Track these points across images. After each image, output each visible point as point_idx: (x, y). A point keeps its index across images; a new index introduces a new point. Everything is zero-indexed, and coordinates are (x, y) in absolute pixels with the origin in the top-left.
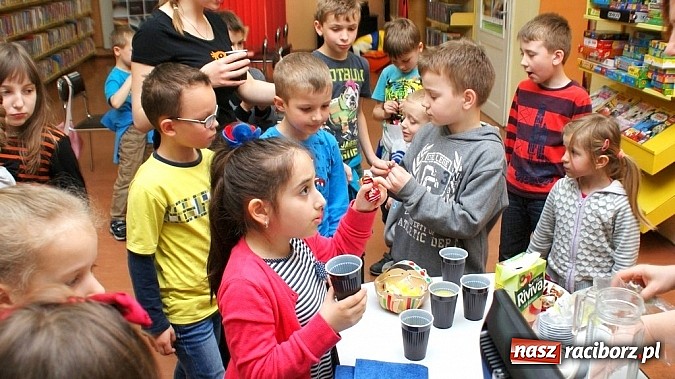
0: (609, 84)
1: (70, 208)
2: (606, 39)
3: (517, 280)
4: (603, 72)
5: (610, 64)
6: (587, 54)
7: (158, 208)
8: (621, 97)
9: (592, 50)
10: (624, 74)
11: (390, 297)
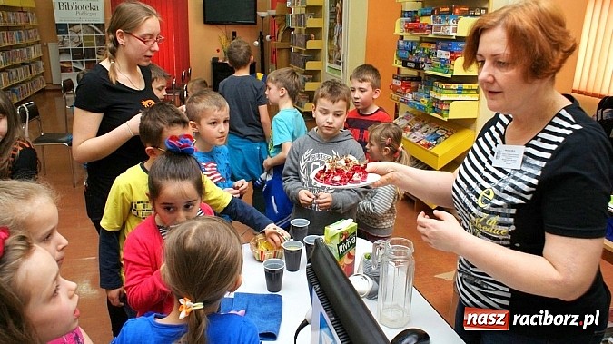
0: (410, 110)
1: (38, 192)
2: (407, 80)
3: (338, 236)
4: (406, 102)
5: (410, 97)
6: (395, 89)
7: (124, 201)
8: (417, 119)
9: (398, 87)
10: (418, 103)
11: (262, 252)
